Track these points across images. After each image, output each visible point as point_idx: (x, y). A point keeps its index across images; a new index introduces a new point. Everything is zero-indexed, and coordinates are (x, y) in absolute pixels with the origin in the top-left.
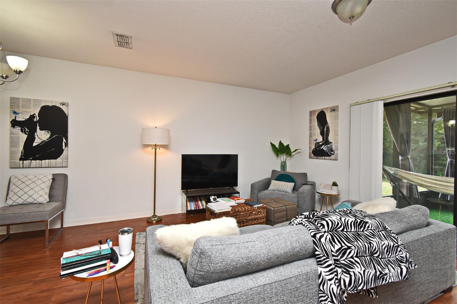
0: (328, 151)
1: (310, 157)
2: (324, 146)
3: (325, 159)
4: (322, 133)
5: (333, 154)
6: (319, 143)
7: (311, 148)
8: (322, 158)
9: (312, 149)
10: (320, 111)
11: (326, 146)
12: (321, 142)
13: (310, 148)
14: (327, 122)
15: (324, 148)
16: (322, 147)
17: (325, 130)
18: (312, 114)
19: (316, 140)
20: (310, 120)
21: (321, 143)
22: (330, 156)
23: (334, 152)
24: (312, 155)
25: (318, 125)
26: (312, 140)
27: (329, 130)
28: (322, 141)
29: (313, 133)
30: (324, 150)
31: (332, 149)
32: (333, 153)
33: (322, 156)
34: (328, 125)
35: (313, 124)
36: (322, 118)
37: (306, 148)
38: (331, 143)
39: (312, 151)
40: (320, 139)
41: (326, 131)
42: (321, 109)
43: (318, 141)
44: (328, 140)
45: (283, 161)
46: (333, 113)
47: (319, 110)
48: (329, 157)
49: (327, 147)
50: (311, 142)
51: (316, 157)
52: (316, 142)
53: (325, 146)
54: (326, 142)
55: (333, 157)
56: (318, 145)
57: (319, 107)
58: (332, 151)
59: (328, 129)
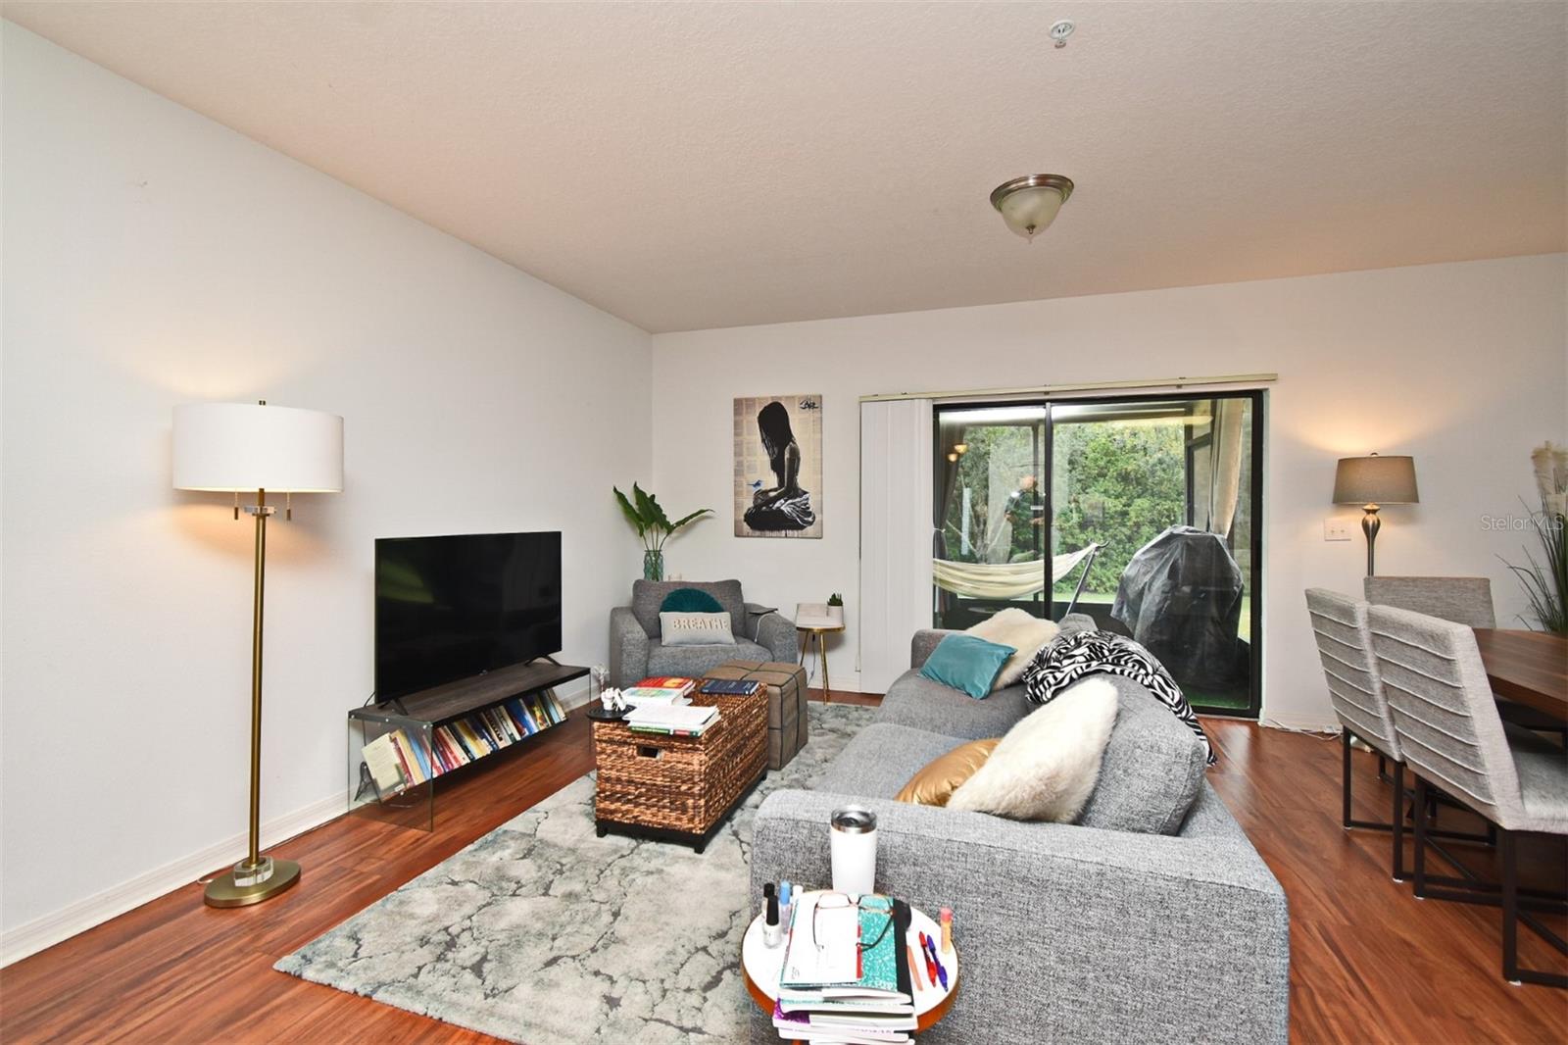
0: (794, 515)
1: (738, 534)
2: (782, 501)
3: (786, 536)
4: (777, 465)
5: (811, 523)
6: (767, 492)
7: (742, 507)
8: (775, 533)
9: (745, 511)
10: (770, 402)
11: (790, 501)
12: (775, 490)
13: (737, 506)
14: (791, 436)
15: (782, 508)
16: (777, 504)
17: (787, 456)
18: (744, 406)
19: (758, 484)
20: (737, 425)
21: (772, 494)
22: (802, 528)
23: (814, 518)
24: (746, 527)
25: (763, 441)
26: (745, 484)
27: (799, 459)
28: (776, 486)
29: (745, 464)
30: (783, 511)
31: (808, 508)
32: (810, 519)
33: (779, 529)
34: (794, 443)
35: (745, 437)
36: (774, 423)
37: (726, 506)
38: (805, 493)
39: (746, 515)
40: (771, 481)
41: (790, 459)
42: (772, 398)
43: (763, 487)
44: (796, 484)
45: (651, 549)
46: (809, 413)
47: (767, 399)
48: (800, 531)
49: (792, 504)
50: (740, 489)
51: (758, 533)
52: (759, 488)
53: (786, 501)
54: (790, 489)
55: (809, 530)
56: (763, 499)
57: (766, 392)
58: (809, 514)
59: (795, 454)
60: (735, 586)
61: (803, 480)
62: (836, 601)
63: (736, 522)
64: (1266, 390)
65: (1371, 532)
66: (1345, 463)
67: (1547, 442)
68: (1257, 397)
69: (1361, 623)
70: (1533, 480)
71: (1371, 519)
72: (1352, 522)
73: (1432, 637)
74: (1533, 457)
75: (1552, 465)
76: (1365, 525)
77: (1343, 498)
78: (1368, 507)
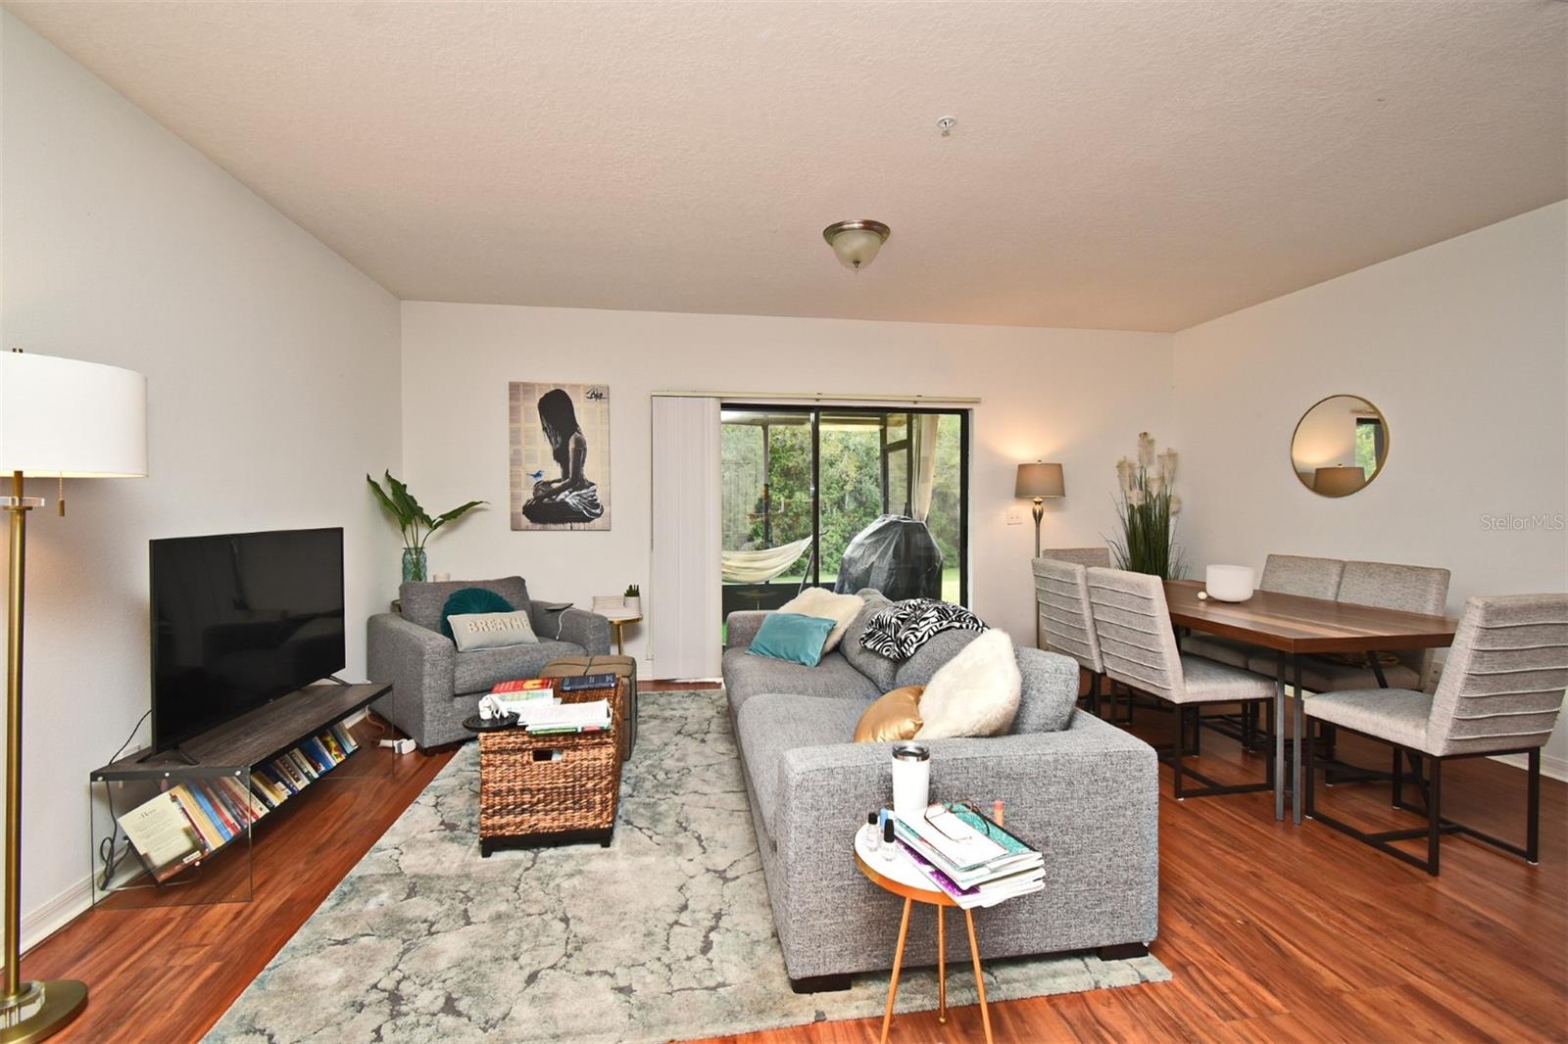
0: (581, 507)
1: (515, 527)
2: (567, 493)
3: (572, 529)
4: (560, 455)
5: (598, 516)
6: (548, 483)
7: (520, 499)
8: (561, 526)
9: (524, 503)
10: (552, 389)
11: (575, 493)
12: (559, 481)
13: (514, 498)
14: (576, 425)
15: (567, 500)
16: (562, 496)
17: (572, 445)
18: (522, 392)
19: (538, 475)
20: (513, 411)
21: (555, 485)
22: (589, 520)
23: (602, 510)
24: (525, 521)
25: (544, 429)
26: (523, 474)
27: (585, 450)
28: (560, 476)
29: (523, 453)
30: (568, 503)
31: (596, 500)
32: (598, 511)
33: (563, 521)
34: (580, 433)
35: (523, 425)
36: (557, 410)
37: (501, 499)
38: (593, 484)
39: (524, 508)
40: (553, 472)
41: (575, 450)
42: (555, 385)
43: (544, 478)
44: (582, 476)
45: (412, 545)
46: (594, 403)
47: (549, 385)
48: (587, 524)
49: (578, 495)
50: (518, 480)
51: (539, 526)
52: (539, 479)
53: (571, 493)
54: (576, 481)
55: (597, 522)
56: (544, 490)
57: (549, 377)
58: (597, 506)
59: (581, 446)
60: (518, 583)
61: (589, 471)
62: (633, 592)
63: (513, 516)
64: (971, 409)
65: (1038, 517)
66: (1022, 467)
67: (1125, 457)
68: (964, 414)
69: (1080, 580)
70: (1117, 481)
71: (1038, 508)
72: (1025, 510)
73: (1138, 585)
74: (1118, 467)
75: (1127, 472)
76: (1035, 513)
77: (1021, 493)
78: (1036, 500)
